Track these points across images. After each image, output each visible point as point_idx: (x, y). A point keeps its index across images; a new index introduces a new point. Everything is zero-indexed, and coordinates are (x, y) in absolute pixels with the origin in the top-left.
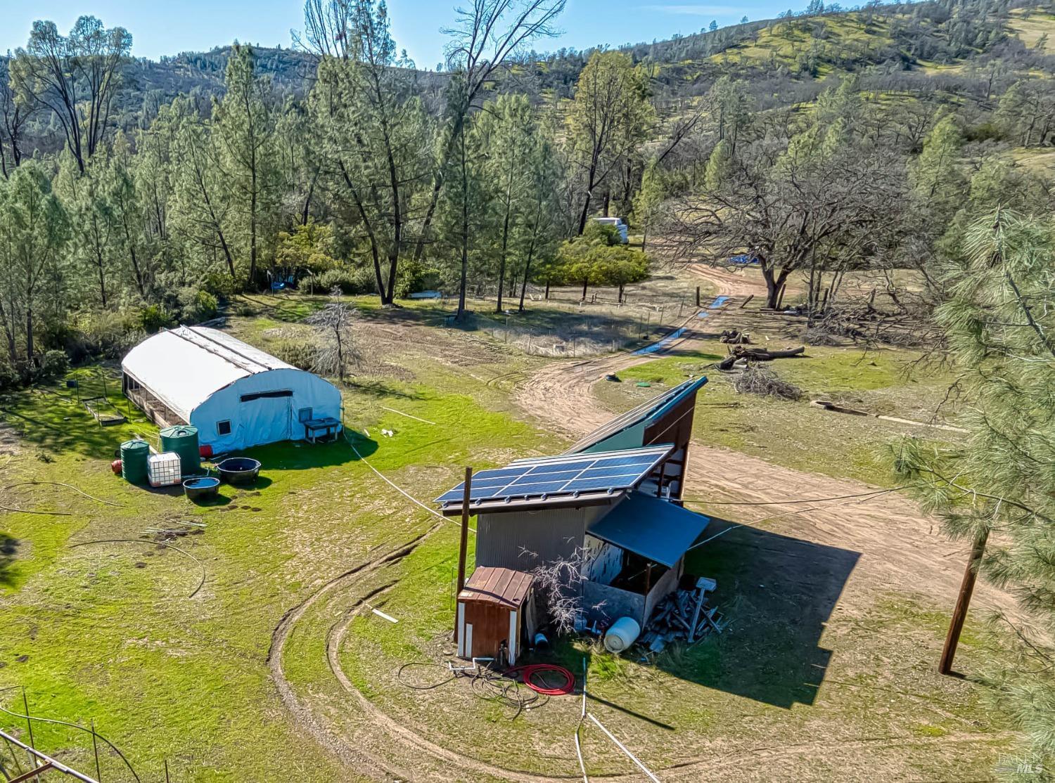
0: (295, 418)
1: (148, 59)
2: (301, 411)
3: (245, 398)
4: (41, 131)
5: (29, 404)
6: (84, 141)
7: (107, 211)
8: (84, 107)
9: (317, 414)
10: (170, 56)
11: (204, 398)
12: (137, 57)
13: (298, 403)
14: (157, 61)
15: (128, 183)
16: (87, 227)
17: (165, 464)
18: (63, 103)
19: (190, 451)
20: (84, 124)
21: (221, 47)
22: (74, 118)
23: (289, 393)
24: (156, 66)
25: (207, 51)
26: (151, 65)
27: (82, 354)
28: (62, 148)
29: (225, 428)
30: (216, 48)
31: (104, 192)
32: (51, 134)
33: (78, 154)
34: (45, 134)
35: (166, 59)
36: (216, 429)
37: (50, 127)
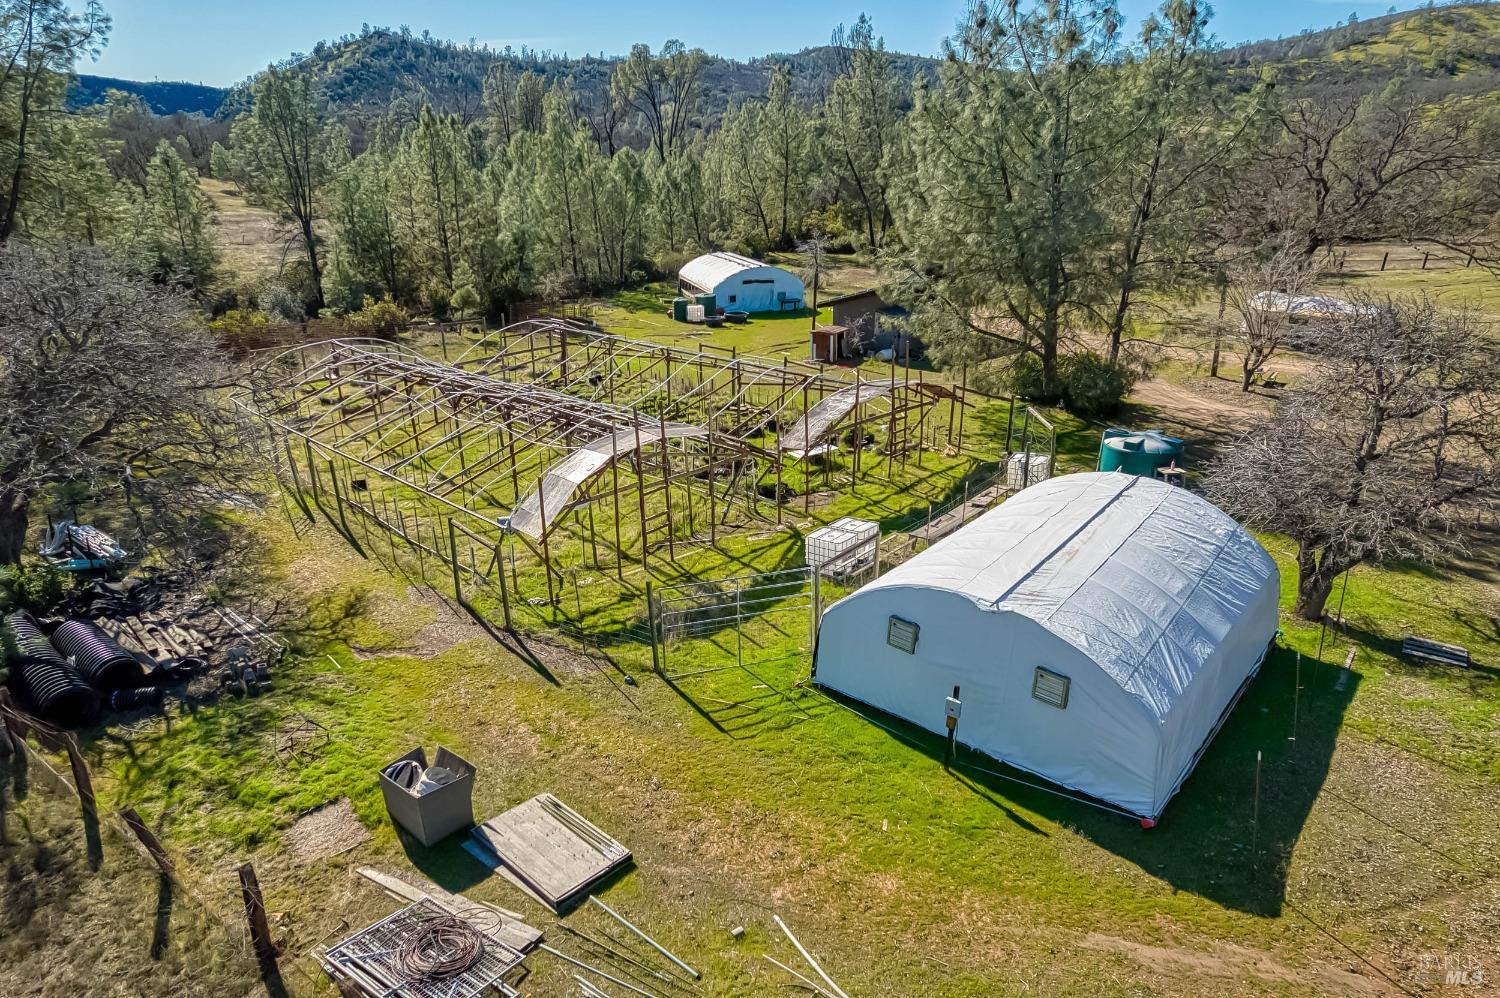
0: (775, 298)
1: (736, 60)
2: (779, 294)
3: (745, 282)
4: (630, 132)
5: (621, 296)
6: (666, 137)
7: (676, 187)
8: (667, 109)
9: (788, 296)
10: (758, 57)
11: (722, 280)
12: (725, 58)
13: (777, 288)
14: (746, 62)
15: (696, 168)
16: (662, 197)
17: (696, 311)
18: (650, 105)
19: (709, 304)
20: (667, 123)
21: (811, 48)
22: (659, 119)
23: (772, 282)
24: (744, 67)
25: (797, 52)
26: (739, 67)
27: (656, 276)
28: (649, 146)
29: (733, 299)
30: (806, 49)
31: (677, 174)
32: (638, 134)
33: (661, 149)
34: (633, 134)
35: (754, 61)
36: (727, 299)
37: (638, 127)
